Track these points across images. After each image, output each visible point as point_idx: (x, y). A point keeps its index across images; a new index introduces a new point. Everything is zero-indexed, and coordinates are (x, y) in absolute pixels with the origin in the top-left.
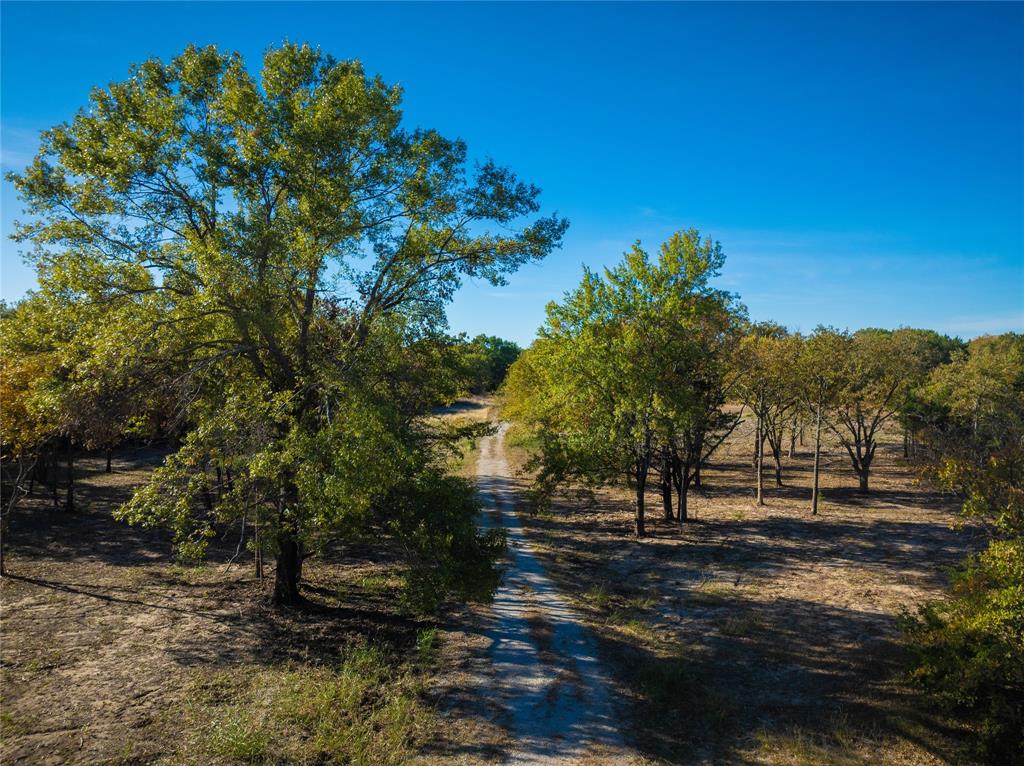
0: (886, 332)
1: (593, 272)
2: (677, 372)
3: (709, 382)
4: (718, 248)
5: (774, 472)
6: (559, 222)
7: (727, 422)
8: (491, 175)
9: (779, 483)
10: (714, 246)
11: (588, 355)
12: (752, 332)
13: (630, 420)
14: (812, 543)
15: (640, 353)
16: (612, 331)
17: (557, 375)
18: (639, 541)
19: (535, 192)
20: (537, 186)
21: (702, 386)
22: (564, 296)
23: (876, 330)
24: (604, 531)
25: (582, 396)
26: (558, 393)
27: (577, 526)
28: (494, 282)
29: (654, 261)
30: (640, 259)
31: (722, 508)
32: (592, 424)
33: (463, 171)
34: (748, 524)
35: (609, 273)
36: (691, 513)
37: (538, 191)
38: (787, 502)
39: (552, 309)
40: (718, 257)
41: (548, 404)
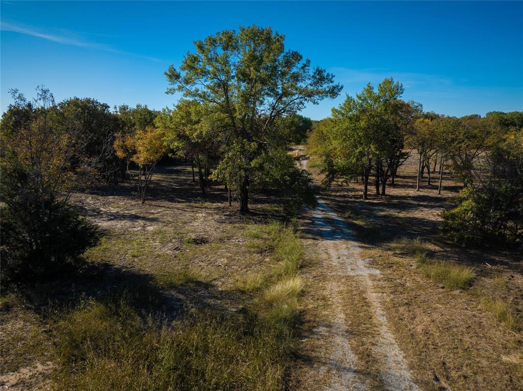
0: (503, 113)
1: (350, 96)
2: (383, 135)
3: (397, 140)
4: (402, 86)
5: (427, 180)
6: (340, 86)
7: (405, 156)
8: (319, 72)
9: (429, 184)
10: (400, 85)
11: (347, 129)
12: (422, 117)
13: (362, 154)
14: (433, 204)
15: (369, 128)
16: (358, 119)
17: (335, 137)
18: (365, 201)
19: (333, 76)
20: (334, 75)
21: (393, 141)
22: (339, 106)
23: (498, 112)
24: (351, 198)
25: (345, 144)
26: (335, 143)
27: (340, 196)
28: (314, 103)
29: (376, 91)
30: (370, 89)
31: (401, 192)
32: (348, 156)
33: (309, 69)
34: (410, 197)
35: (357, 96)
36: (387, 192)
37: (334, 76)
38: (430, 190)
39: (334, 110)
40: (401, 90)
41: (331, 147)
